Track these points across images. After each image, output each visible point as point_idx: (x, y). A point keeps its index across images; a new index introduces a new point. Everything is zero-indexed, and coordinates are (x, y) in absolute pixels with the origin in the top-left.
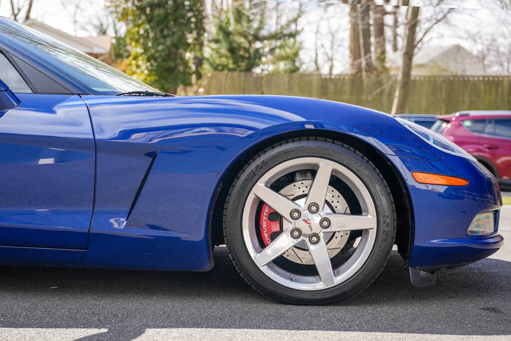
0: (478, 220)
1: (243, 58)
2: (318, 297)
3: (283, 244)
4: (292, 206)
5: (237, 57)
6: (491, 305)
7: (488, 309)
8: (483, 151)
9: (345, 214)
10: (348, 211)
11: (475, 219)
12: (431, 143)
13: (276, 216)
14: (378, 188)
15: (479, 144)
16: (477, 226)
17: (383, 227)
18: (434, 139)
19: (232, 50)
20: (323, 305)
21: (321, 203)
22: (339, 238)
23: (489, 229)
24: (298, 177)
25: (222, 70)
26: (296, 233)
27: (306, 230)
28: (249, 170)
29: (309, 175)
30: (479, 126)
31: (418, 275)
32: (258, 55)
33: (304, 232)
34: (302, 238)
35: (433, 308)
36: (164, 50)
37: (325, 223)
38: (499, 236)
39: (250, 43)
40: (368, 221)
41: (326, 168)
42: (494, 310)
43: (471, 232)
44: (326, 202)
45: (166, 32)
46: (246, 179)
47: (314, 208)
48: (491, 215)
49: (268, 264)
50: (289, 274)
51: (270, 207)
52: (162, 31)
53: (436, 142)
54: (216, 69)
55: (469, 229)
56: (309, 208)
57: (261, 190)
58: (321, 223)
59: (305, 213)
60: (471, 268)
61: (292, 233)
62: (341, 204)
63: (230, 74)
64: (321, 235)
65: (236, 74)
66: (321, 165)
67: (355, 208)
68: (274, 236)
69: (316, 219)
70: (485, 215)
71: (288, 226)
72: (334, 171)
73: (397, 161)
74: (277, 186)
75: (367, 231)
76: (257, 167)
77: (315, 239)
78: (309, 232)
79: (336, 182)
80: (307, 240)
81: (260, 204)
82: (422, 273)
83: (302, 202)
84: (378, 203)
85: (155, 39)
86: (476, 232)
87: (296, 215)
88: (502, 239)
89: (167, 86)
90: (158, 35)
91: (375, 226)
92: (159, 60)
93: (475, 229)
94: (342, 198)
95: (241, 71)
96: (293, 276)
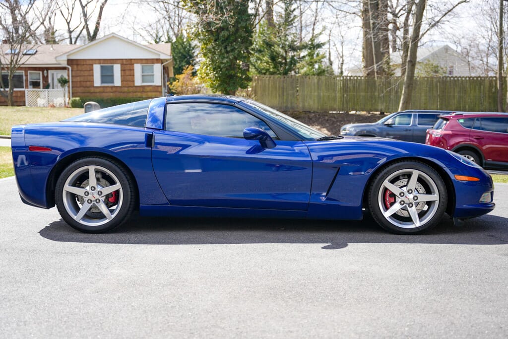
0: (484, 196)
1: (281, 63)
2: (413, 231)
3: (396, 208)
4: (400, 190)
5: (276, 62)
6: (491, 234)
7: (490, 236)
8: (473, 141)
9: (424, 194)
10: (425, 193)
11: (483, 195)
12: (461, 161)
13: (393, 195)
14: (439, 183)
15: (470, 136)
16: (484, 199)
17: (442, 200)
18: (463, 159)
19: (273, 58)
20: (415, 235)
21: (413, 190)
22: (421, 204)
23: (489, 200)
24: (401, 178)
25: (265, 74)
26: (402, 203)
27: (407, 201)
28: (381, 175)
29: (406, 177)
30: (470, 123)
31: (457, 221)
32: (293, 62)
33: (406, 202)
34: (405, 205)
35: (464, 236)
36: (227, 62)
37: (416, 198)
38: (493, 203)
39: (286, 52)
40: (435, 197)
41: (416, 173)
42: (492, 236)
43: (481, 201)
44: (416, 189)
45: (229, 49)
46: (380, 179)
47: (410, 191)
48: (489, 194)
49: (390, 217)
50: (399, 221)
51: (390, 191)
52: (225, 48)
53: (464, 160)
54: (260, 72)
55: (480, 200)
56: (408, 191)
57: (386, 183)
58: (414, 198)
59: (406, 193)
60: (478, 220)
61: (400, 202)
62: (422, 189)
63: (272, 76)
64: (414, 203)
65: (276, 76)
66: (413, 172)
67: (428, 191)
68: (392, 204)
69: (411, 196)
70: (487, 194)
71: (398, 200)
72: (419, 175)
73: (448, 171)
74: (393, 181)
75: (434, 201)
76: (385, 173)
77: (411, 205)
78: (408, 202)
79: (420, 180)
80: (407, 205)
81: (386, 189)
82: (459, 220)
83: (404, 189)
84: (440, 189)
85: (221, 54)
86: (484, 201)
87: (402, 194)
88: (495, 204)
89: (228, 89)
90: (223, 51)
91: (438, 199)
92: (224, 70)
93: (483, 200)
94: (422, 187)
95: (280, 74)
96: (401, 222)
